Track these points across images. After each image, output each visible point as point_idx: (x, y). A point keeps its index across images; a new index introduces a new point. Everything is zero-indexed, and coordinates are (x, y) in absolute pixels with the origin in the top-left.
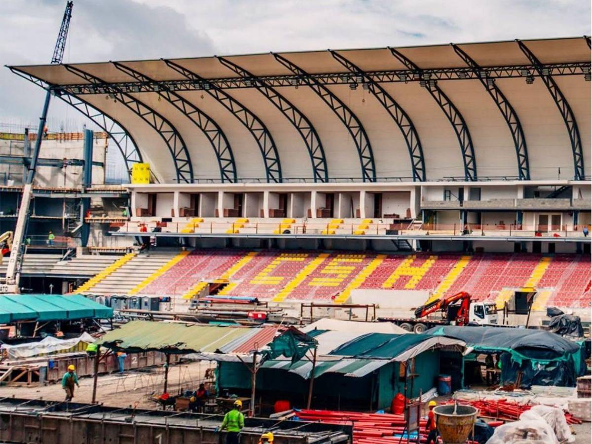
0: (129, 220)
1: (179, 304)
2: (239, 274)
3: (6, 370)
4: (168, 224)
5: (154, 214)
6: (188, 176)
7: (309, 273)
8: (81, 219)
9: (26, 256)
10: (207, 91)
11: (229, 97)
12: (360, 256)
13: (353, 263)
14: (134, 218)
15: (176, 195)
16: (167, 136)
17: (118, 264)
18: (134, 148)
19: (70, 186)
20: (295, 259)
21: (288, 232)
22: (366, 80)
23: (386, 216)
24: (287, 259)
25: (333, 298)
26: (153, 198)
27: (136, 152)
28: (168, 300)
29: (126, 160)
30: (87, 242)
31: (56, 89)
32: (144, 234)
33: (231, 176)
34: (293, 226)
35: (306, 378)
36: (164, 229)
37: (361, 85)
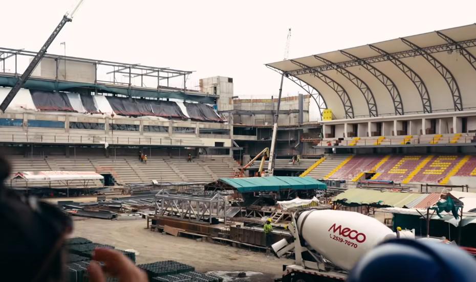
0: (322, 140)
1: (350, 184)
2: (382, 167)
3: (281, 214)
4: (342, 141)
5: (334, 137)
6: (351, 115)
7: (422, 167)
8: (299, 141)
9: (276, 160)
10: (362, 65)
11: (374, 68)
12: (454, 156)
13: (449, 160)
14: (325, 139)
15: (346, 126)
16: (340, 93)
17: (317, 163)
18: (323, 101)
19: (293, 123)
20: (413, 159)
21: (408, 143)
22: (458, 47)
23: (470, 132)
24: (408, 159)
25: (439, 181)
26: (333, 127)
27: (324, 104)
28: (344, 182)
29: (319, 108)
30: (302, 152)
31: (286, 74)
32: (330, 147)
33: (374, 113)
34: (412, 140)
35: (456, 226)
36: (340, 144)
37: (454, 51)
